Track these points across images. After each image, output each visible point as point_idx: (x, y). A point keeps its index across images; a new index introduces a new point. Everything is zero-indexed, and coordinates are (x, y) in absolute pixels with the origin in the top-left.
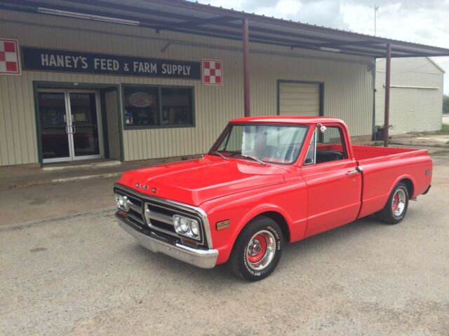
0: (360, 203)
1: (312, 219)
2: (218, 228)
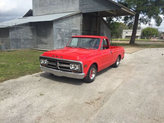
2: (85, 67)
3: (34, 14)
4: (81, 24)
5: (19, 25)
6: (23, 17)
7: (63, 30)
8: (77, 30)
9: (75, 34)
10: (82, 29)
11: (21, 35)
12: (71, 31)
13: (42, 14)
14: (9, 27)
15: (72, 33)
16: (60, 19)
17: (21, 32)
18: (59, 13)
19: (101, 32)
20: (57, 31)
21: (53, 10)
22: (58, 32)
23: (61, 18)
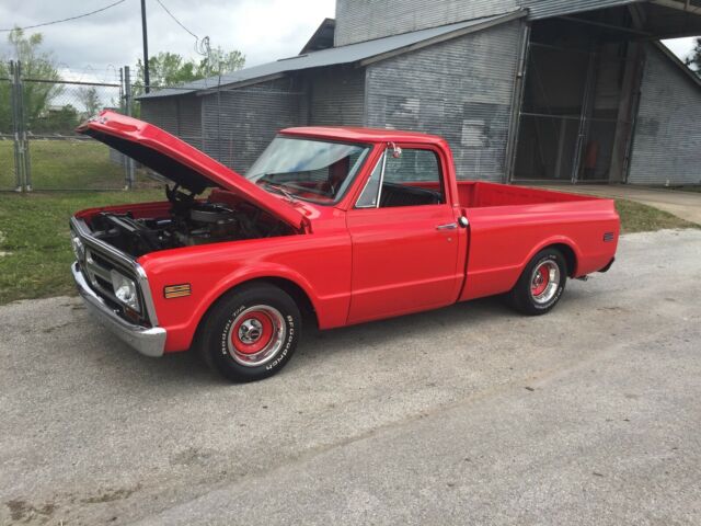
0: (462, 275)
1: (358, 295)
2: (168, 296)
3: (338, 40)
4: (518, 77)
5: (237, 86)
6: (301, 53)
7: (413, 105)
8: (494, 105)
9: (481, 122)
10: (519, 102)
11: (247, 126)
12: (461, 110)
13: (365, 37)
14: (199, 94)
15: (465, 122)
16: (400, 52)
17: (249, 115)
18: (430, 26)
19: (640, 114)
20: (385, 108)
21: (409, 17)
22: (390, 114)
23: (406, 50)
